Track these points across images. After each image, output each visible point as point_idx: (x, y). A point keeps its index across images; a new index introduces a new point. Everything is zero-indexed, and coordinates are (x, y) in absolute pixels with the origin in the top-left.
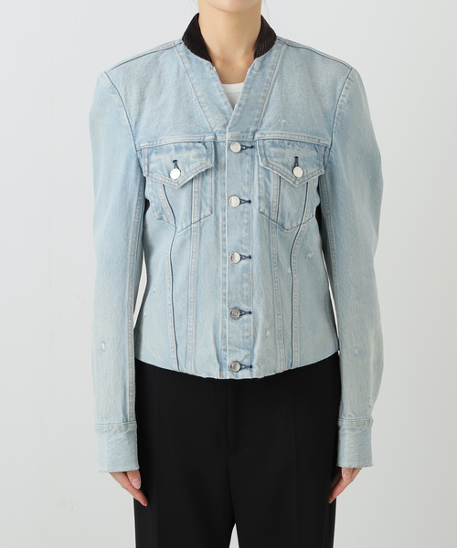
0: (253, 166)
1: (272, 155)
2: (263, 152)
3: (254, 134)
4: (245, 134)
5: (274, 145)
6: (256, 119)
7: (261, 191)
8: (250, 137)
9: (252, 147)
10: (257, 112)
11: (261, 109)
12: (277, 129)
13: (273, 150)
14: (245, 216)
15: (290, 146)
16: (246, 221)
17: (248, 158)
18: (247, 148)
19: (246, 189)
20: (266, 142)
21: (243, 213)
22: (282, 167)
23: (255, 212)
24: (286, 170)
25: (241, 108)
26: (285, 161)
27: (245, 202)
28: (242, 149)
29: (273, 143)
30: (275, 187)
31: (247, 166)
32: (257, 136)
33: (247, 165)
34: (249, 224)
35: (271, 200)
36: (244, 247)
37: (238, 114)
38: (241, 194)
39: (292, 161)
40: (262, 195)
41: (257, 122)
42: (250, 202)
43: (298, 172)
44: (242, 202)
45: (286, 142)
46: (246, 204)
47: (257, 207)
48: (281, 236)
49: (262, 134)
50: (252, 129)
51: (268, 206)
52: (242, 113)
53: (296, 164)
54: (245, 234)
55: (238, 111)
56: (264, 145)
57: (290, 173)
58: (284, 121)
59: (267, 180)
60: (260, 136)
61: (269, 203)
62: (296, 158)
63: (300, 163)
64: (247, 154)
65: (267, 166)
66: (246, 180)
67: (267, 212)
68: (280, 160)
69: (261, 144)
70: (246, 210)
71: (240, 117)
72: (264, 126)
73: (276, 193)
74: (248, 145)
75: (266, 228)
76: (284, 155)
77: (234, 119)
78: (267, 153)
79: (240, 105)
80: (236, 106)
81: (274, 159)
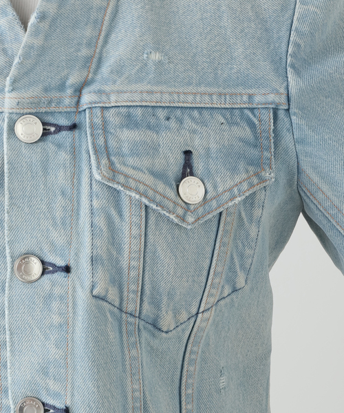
0: (75, 176)
1: (125, 150)
2: (101, 141)
3: (79, 91)
4: (54, 95)
5: (130, 121)
6: (84, 52)
7: (98, 242)
8: (68, 101)
9: (74, 127)
10: (88, 32)
11: (97, 23)
12: (139, 80)
13: (127, 135)
14: (55, 305)
15: (173, 124)
16: (56, 319)
17: (64, 156)
18: (59, 129)
19: (58, 237)
20: (110, 115)
21: (48, 298)
22: (149, 179)
23: (82, 296)
24: (161, 187)
25: (45, 25)
26: (159, 164)
27: (57, 269)
28: (46, 133)
29: (129, 116)
30: (135, 231)
31: (60, 178)
32: (87, 98)
33: (61, 174)
34: (66, 326)
35: (124, 263)
36: (52, 385)
37: (38, 42)
38: (46, 249)
39: (176, 161)
40: (102, 252)
41: (88, 60)
42: (67, 269)
43: (192, 190)
44: (46, 268)
45: (161, 114)
46: (59, 276)
47: (87, 284)
48: (152, 351)
49: (100, 92)
50: (74, 79)
51: (117, 280)
52: (47, 37)
53: (187, 169)
54: (54, 353)
55: (36, 33)
56: (105, 123)
57: (171, 194)
58: (156, 56)
59: (113, 213)
60: (94, 97)
61: (119, 271)
62: (188, 153)
63: (198, 164)
64: (59, 146)
65: (113, 180)
66: (58, 214)
67: (113, 295)
68: (146, 162)
69: (98, 121)
70: (57, 291)
71: (43, 50)
72: (105, 70)
73: (137, 245)
74: (63, 121)
75: (113, 335)
76: (154, 149)
77: (26, 56)
78: (112, 143)
79: (42, 17)
80: (32, 20)
81: (130, 161)
